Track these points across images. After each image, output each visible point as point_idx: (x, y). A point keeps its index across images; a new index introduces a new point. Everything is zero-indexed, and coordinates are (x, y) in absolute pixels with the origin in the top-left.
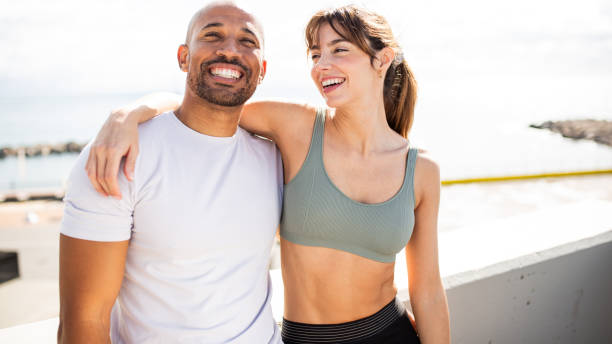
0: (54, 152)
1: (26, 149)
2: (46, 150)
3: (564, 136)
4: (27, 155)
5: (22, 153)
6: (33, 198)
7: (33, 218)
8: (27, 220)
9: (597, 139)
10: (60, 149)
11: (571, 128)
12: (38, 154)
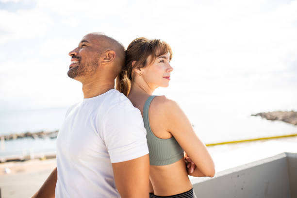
0: (19, 137)
1: (5, 137)
2: (15, 137)
3: (268, 119)
4: (5, 139)
5: (3, 138)
6: (8, 161)
7: (8, 171)
8: (5, 172)
9: (284, 120)
10: (22, 136)
11: (270, 115)
12: (11, 138)
